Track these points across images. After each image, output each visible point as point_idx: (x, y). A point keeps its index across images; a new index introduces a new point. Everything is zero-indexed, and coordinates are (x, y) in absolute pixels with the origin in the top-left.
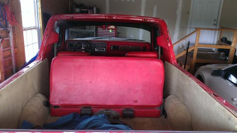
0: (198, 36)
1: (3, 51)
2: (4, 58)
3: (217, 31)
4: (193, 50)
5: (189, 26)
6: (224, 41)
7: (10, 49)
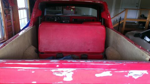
0: (126, 14)
1: (7, 22)
2: (8, 27)
3: (138, 11)
4: (123, 23)
5: (121, 7)
6: (142, 17)
7: (11, 21)
